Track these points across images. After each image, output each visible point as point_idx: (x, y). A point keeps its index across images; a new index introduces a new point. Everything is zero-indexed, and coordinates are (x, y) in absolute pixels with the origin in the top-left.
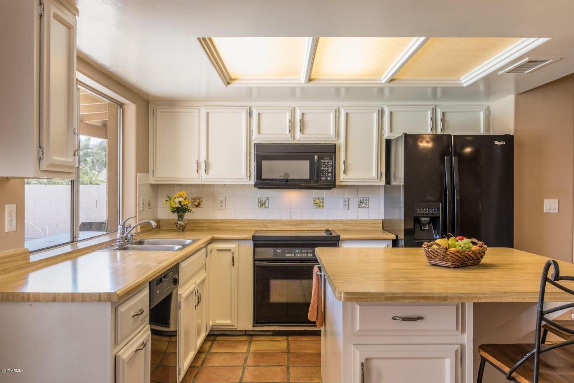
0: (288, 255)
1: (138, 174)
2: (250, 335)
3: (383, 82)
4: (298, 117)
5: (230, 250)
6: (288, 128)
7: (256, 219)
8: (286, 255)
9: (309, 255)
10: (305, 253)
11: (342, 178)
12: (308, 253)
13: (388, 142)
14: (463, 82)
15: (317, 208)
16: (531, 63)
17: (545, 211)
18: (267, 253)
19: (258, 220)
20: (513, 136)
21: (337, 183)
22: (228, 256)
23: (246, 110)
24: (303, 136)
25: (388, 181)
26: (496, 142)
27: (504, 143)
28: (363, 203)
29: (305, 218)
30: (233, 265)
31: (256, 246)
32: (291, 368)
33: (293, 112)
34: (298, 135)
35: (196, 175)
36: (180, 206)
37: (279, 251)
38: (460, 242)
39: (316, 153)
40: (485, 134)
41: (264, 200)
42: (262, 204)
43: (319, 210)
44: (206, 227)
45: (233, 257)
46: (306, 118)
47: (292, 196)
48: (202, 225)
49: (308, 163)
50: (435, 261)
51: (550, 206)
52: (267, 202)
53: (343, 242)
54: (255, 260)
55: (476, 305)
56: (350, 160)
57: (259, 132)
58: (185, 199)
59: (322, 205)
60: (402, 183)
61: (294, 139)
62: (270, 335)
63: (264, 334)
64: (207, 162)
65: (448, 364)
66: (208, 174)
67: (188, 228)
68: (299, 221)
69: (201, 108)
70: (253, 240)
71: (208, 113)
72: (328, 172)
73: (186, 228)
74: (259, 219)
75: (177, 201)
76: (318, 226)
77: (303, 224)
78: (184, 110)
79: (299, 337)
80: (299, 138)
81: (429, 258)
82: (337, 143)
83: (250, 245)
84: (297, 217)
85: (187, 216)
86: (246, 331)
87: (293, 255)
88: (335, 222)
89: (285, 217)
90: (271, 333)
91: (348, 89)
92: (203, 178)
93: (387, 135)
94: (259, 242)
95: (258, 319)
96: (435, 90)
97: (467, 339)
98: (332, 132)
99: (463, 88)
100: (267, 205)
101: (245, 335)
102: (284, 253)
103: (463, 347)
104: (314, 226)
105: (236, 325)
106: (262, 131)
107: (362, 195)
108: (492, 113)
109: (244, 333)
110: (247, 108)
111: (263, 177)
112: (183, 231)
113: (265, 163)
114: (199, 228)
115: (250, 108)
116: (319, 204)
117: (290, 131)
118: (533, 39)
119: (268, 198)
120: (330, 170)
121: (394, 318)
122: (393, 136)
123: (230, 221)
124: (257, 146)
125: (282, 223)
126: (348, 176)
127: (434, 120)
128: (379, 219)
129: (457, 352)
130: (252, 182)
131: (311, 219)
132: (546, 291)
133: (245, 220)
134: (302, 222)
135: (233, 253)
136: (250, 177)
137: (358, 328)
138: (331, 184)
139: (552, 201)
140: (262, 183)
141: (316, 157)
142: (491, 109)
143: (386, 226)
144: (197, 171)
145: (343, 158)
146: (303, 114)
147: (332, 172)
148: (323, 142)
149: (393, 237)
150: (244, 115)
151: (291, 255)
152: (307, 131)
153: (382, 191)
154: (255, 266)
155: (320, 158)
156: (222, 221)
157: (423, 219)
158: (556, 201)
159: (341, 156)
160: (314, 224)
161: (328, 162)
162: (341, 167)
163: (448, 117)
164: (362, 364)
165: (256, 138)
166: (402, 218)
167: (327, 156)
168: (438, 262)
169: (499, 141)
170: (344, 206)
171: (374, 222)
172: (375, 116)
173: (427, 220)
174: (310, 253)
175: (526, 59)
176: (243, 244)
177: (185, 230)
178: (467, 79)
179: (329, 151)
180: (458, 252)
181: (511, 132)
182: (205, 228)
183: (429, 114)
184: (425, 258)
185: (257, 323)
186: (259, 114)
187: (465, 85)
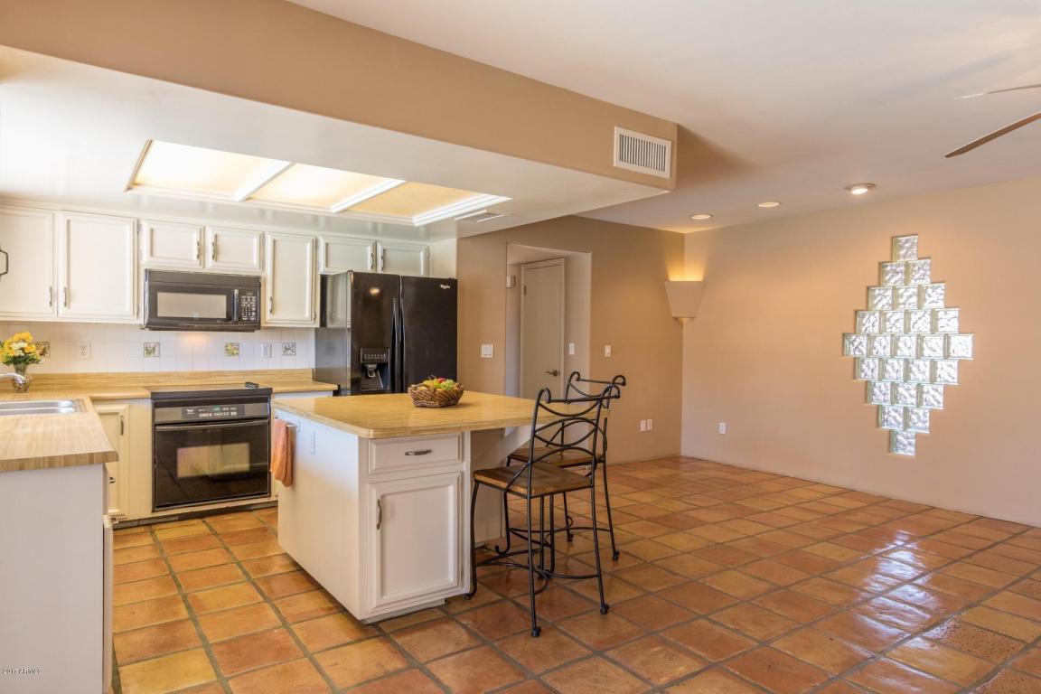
0: (203, 416)
2: (148, 524)
3: (334, 211)
4: (210, 240)
5: (117, 414)
6: (195, 253)
7: (141, 371)
8: (201, 415)
9: (232, 413)
10: (226, 411)
11: (268, 318)
12: (230, 411)
13: (324, 279)
14: (415, 221)
15: (230, 356)
16: (488, 214)
17: (483, 356)
18: (175, 414)
19: (143, 373)
20: (456, 281)
21: (263, 325)
22: (115, 422)
23: (131, 223)
24: (217, 264)
25: (323, 323)
26: (442, 286)
27: (448, 287)
28: (289, 349)
30: (122, 433)
31: (156, 406)
32: (231, 548)
33: (202, 232)
34: (210, 262)
35: (49, 309)
36: (23, 354)
37: (190, 411)
38: (443, 383)
39: (236, 286)
40: (425, 276)
41: (152, 345)
42: (149, 351)
43: (233, 358)
44: (57, 384)
45: (122, 423)
46: (220, 242)
47: (195, 341)
49: (223, 298)
50: (420, 403)
51: (487, 350)
52: (157, 349)
54: (155, 425)
55: (473, 433)
56: (278, 297)
57: (152, 254)
58: (29, 344)
59: (236, 351)
60: (349, 326)
61: (204, 267)
62: (176, 521)
63: (167, 520)
64: (67, 291)
65: (451, 491)
66: (69, 308)
67: (34, 387)
68: (205, 373)
69: (56, 213)
70: (152, 398)
71: (69, 221)
72: (251, 311)
73: (31, 388)
74: (146, 371)
75: (16, 346)
76: (231, 378)
77: (210, 376)
78: (23, 213)
79: (218, 517)
80: (210, 266)
81: (416, 399)
82: (262, 275)
83: (148, 405)
84: (201, 367)
85: (32, 369)
86: (139, 520)
87: (211, 415)
88: (254, 373)
89: (184, 367)
90: (177, 518)
91: (275, 213)
92: (62, 314)
93: (322, 270)
94: (160, 401)
95: (160, 501)
96: (375, 225)
97: (466, 467)
98: (255, 261)
99: (414, 227)
100: (156, 352)
101: (139, 526)
102: (197, 412)
103: (463, 474)
104: (226, 378)
105: (126, 514)
106: (157, 252)
107: (288, 340)
108: (431, 254)
109: (136, 524)
110: (133, 219)
111: (159, 315)
112: (26, 391)
113: (162, 296)
114: (44, 387)
115: (138, 221)
116: (232, 351)
117: (198, 256)
118: (494, 196)
119: (159, 343)
120: (254, 309)
121: (407, 454)
122: (331, 271)
123: (98, 376)
124: (150, 274)
125: (181, 376)
126: (274, 317)
127: (374, 256)
128: (307, 367)
129: (458, 479)
130: (142, 320)
131: (222, 369)
132: (539, 415)
133: (123, 374)
134: (209, 374)
135: (122, 416)
136: (138, 314)
137: (374, 467)
138: (255, 326)
139: (488, 346)
140: (157, 323)
141: (236, 292)
142: (431, 250)
143: (320, 376)
144: (51, 303)
145: (269, 295)
146: (216, 236)
147: (256, 311)
148: (244, 274)
149: (335, 387)
150: (128, 230)
151: (207, 415)
152: (221, 257)
153: (312, 336)
154: (155, 433)
155: (241, 293)
156: (85, 376)
157: (370, 366)
158: (492, 346)
159: (267, 292)
160: (226, 376)
161: (251, 299)
162: (266, 305)
163: (389, 255)
164: (379, 502)
165: (147, 262)
166: (349, 366)
167: (248, 291)
168: (425, 402)
169: (445, 285)
170: (265, 353)
171: (303, 372)
172: (309, 246)
173: (374, 366)
174: (234, 411)
175: (485, 211)
176: (136, 404)
178: (420, 220)
179: (252, 285)
180: (445, 391)
181: (453, 275)
182: (56, 387)
183: (369, 250)
184: (412, 399)
185: (158, 507)
186: (152, 230)
187: (416, 225)
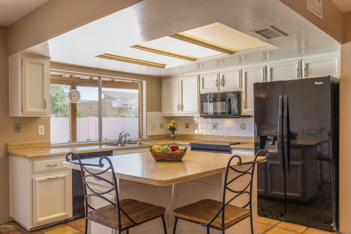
1: (147, 112)
4: (221, 78)
15: (242, 129)
21: (241, 114)
23: (197, 77)
24: (224, 88)
26: (316, 83)
27: (322, 83)
29: (236, 135)
34: (221, 88)
35: (178, 112)
41: (215, 124)
42: (215, 127)
46: (225, 77)
48: (188, 137)
49: (224, 103)
52: (217, 126)
53: (233, 149)
57: (203, 88)
59: (244, 127)
61: (220, 90)
64: (182, 105)
66: (182, 111)
67: (183, 138)
68: (232, 137)
69: (179, 78)
70: (191, 146)
71: (182, 81)
72: (235, 109)
82: (241, 90)
84: (231, 135)
88: (251, 138)
89: (226, 134)
98: (238, 84)
100: (217, 127)
106: (205, 87)
110: (197, 76)
115: (199, 76)
117: (217, 86)
119: (217, 124)
120: (236, 107)
124: (201, 96)
126: (246, 111)
134: (234, 137)
136: (200, 112)
144: (178, 110)
146: (223, 76)
152: (226, 85)
160: (240, 139)
161: (235, 102)
162: (243, 105)
163: (310, 67)
165: (202, 91)
167: (234, 99)
169: (318, 82)
177: (175, 139)
183: (297, 66)
186: (203, 78)
